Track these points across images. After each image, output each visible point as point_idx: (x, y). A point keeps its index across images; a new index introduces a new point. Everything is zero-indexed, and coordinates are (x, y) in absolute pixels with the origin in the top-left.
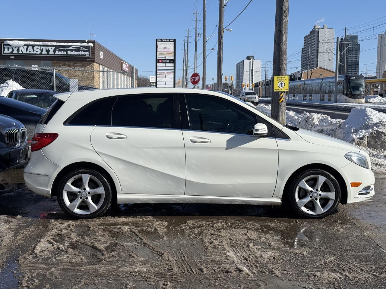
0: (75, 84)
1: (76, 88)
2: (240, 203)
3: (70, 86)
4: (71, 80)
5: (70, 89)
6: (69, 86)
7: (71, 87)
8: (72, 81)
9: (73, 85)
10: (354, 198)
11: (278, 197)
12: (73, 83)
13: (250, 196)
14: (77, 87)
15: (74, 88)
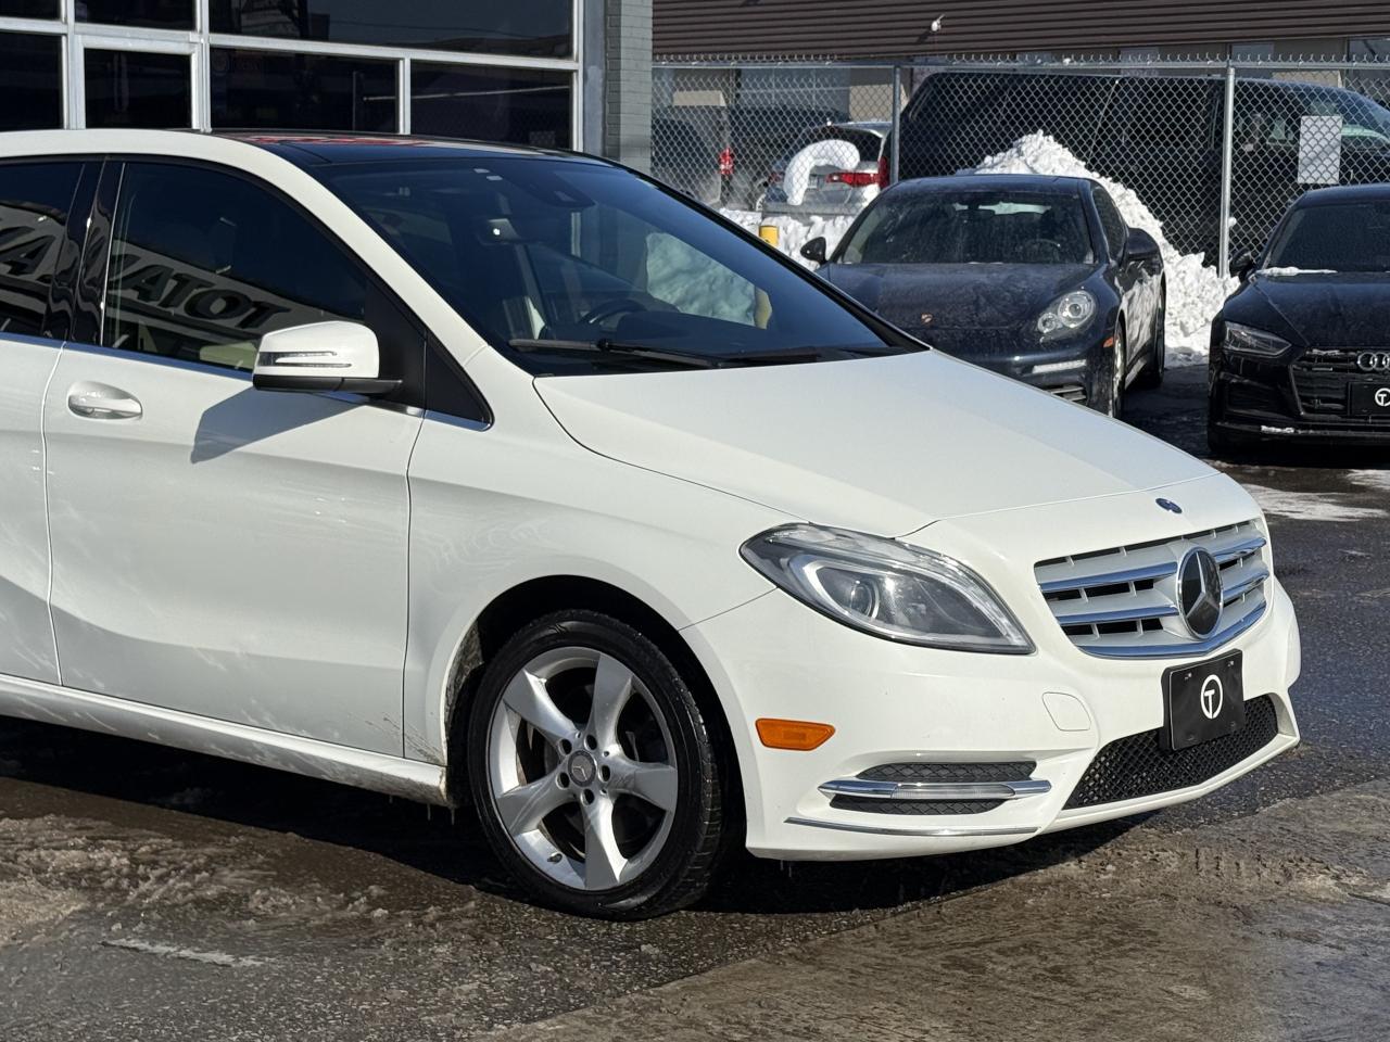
0: (1323, 143)
1: (1327, 162)
2: (279, 766)
3: (1301, 155)
4: (1309, 123)
5: (1300, 168)
6: (1294, 155)
7: (1306, 161)
8: (1313, 129)
9: (1317, 149)
10: (789, 821)
11: (426, 755)
12: (1318, 136)
13: (308, 731)
14: (1333, 156)
15: (1317, 162)
